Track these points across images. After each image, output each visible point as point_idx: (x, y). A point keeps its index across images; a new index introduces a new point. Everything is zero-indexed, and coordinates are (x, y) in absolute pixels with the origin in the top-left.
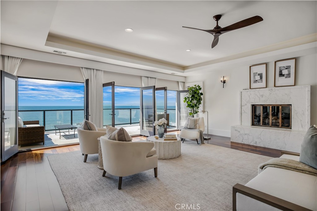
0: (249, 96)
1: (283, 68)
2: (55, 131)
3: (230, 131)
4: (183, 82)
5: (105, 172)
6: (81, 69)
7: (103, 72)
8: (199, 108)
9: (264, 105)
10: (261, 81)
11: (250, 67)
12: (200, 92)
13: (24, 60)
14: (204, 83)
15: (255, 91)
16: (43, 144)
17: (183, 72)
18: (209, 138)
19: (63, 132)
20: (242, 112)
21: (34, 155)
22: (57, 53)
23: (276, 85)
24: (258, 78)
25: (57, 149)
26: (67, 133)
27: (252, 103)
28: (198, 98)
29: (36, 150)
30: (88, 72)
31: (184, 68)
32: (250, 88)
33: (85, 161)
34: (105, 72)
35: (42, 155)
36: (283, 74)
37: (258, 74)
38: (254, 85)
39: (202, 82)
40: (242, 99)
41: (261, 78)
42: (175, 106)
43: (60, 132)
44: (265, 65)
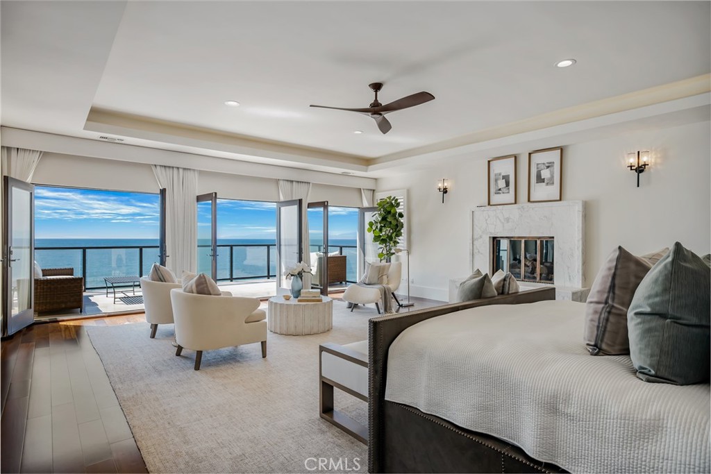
0: (486, 220)
1: (542, 166)
2: (105, 291)
3: (448, 290)
4: (371, 190)
5: (180, 349)
6: (153, 168)
7: (196, 174)
8: (398, 243)
9: (512, 237)
10: (507, 191)
11: (489, 162)
12: (398, 211)
13: (45, 155)
14: (408, 192)
15: (495, 210)
16: (81, 312)
17: (366, 171)
18: (410, 303)
19: (122, 292)
20: (475, 251)
21: (63, 329)
22: (105, 140)
23: (531, 200)
24: (502, 184)
25: (107, 320)
26: (131, 294)
27: (491, 233)
28: (394, 223)
29: (67, 321)
30: (166, 176)
31: (367, 162)
32: (489, 204)
33: (153, 336)
34: (201, 173)
35: (78, 329)
36: (543, 178)
37: (503, 176)
38: (496, 199)
39: (406, 190)
40: (475, 226)
41: (507, 184)
42: (356, 240)
43: (114, 292)
44: (513, 159)
